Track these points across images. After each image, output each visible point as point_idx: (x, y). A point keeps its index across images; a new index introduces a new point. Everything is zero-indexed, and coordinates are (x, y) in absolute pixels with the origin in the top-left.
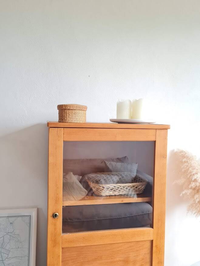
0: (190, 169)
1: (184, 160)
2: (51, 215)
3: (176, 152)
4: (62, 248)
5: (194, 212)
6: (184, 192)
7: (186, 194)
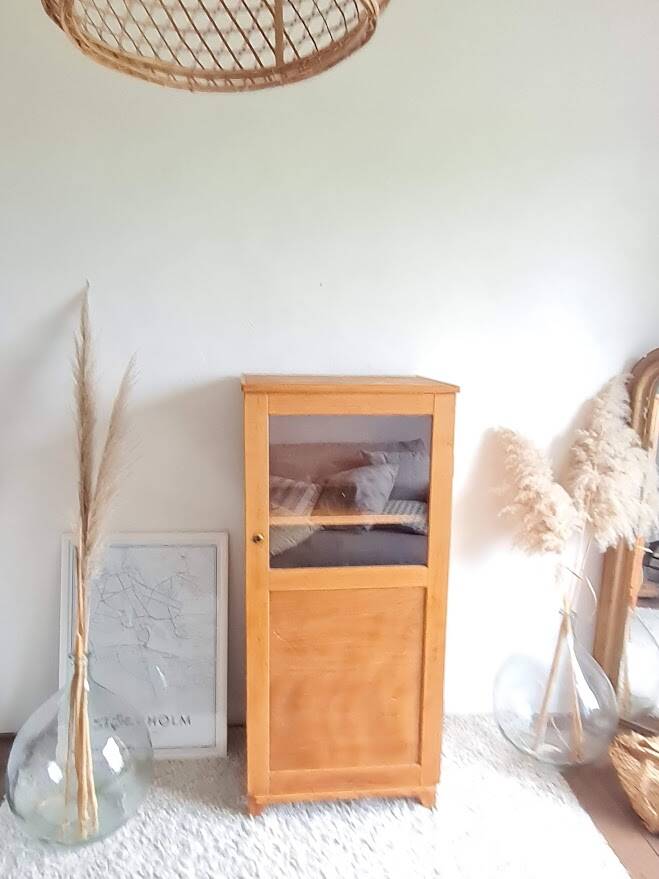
0: (520, 466)
1: (511, 447)
2: (251, 537)
3: (499, 432)
4: (271, 592)
5: (525, 547)
6: (504, 510)
7: (508, 513)
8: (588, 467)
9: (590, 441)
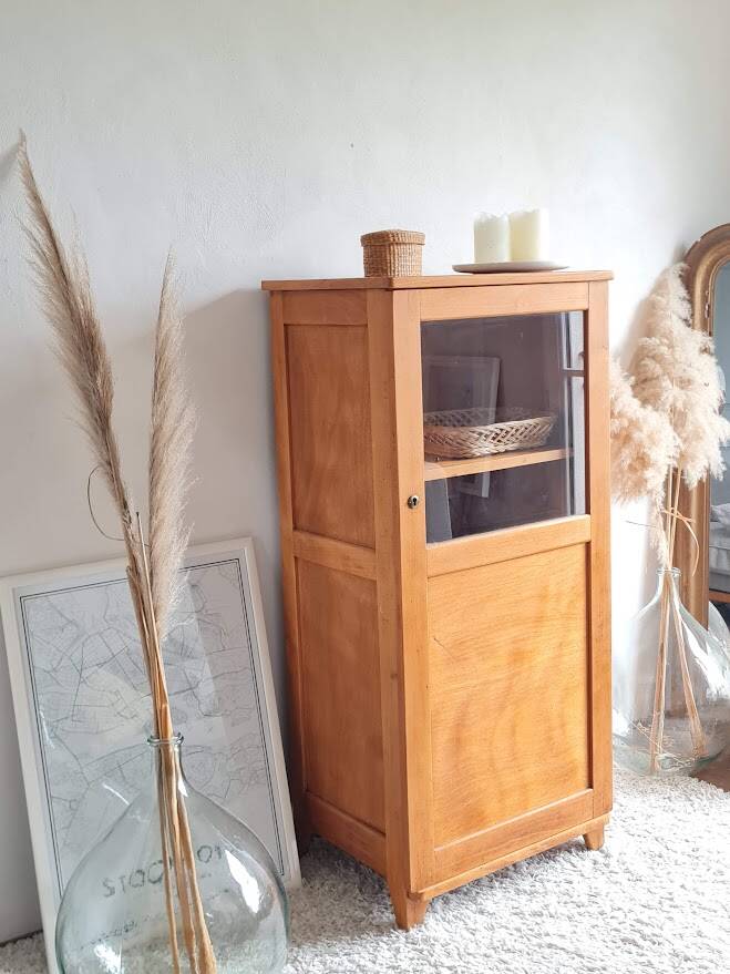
2: (406, 501)
4: (428, 578)
8: (666, 383)
9: (664, 349)
